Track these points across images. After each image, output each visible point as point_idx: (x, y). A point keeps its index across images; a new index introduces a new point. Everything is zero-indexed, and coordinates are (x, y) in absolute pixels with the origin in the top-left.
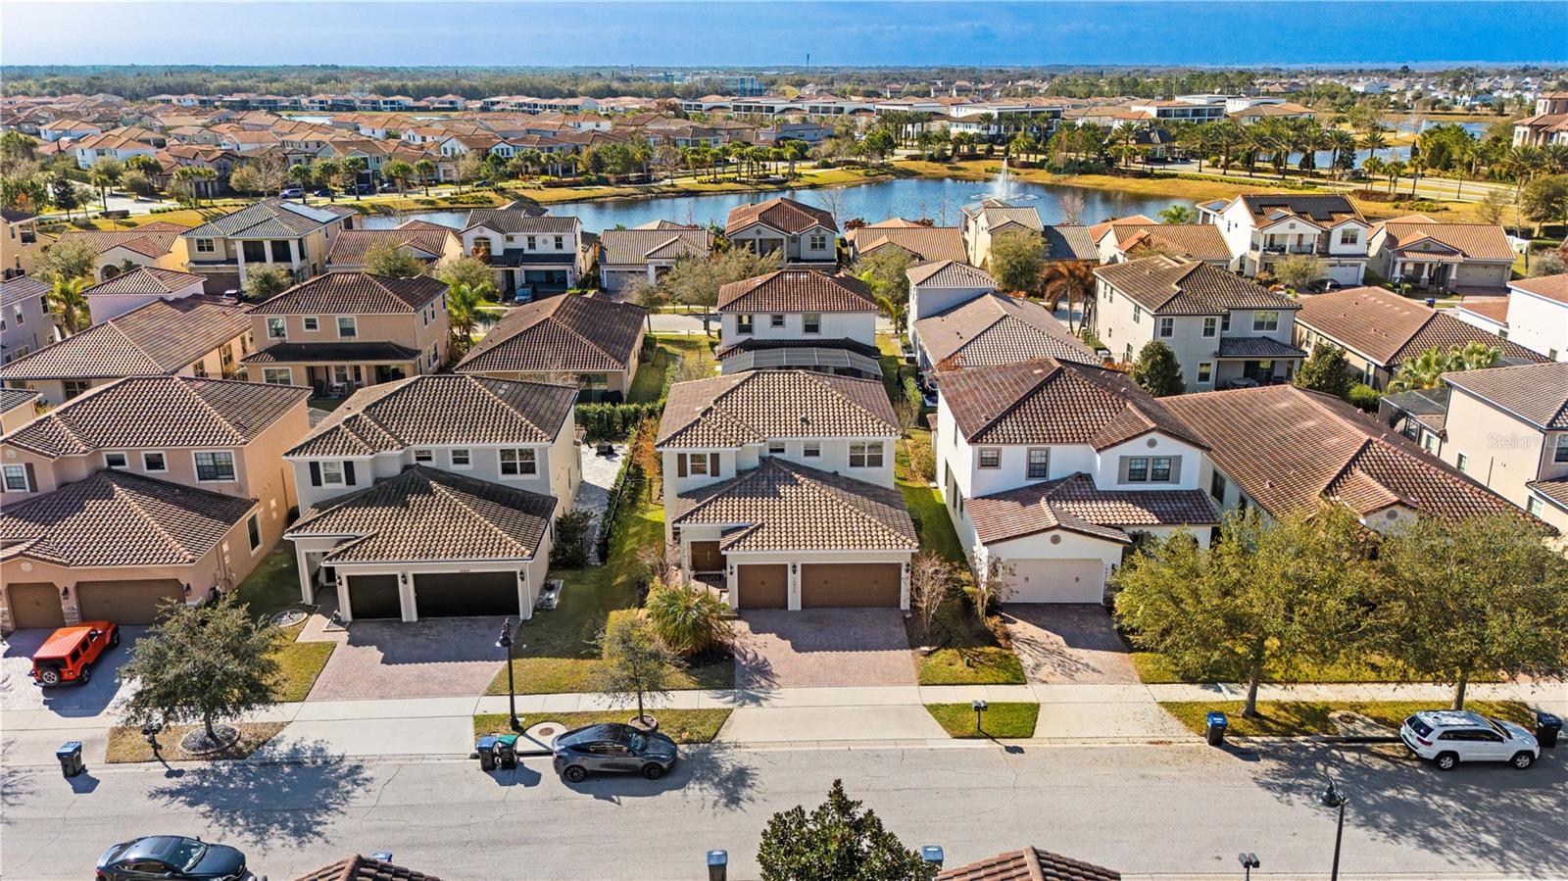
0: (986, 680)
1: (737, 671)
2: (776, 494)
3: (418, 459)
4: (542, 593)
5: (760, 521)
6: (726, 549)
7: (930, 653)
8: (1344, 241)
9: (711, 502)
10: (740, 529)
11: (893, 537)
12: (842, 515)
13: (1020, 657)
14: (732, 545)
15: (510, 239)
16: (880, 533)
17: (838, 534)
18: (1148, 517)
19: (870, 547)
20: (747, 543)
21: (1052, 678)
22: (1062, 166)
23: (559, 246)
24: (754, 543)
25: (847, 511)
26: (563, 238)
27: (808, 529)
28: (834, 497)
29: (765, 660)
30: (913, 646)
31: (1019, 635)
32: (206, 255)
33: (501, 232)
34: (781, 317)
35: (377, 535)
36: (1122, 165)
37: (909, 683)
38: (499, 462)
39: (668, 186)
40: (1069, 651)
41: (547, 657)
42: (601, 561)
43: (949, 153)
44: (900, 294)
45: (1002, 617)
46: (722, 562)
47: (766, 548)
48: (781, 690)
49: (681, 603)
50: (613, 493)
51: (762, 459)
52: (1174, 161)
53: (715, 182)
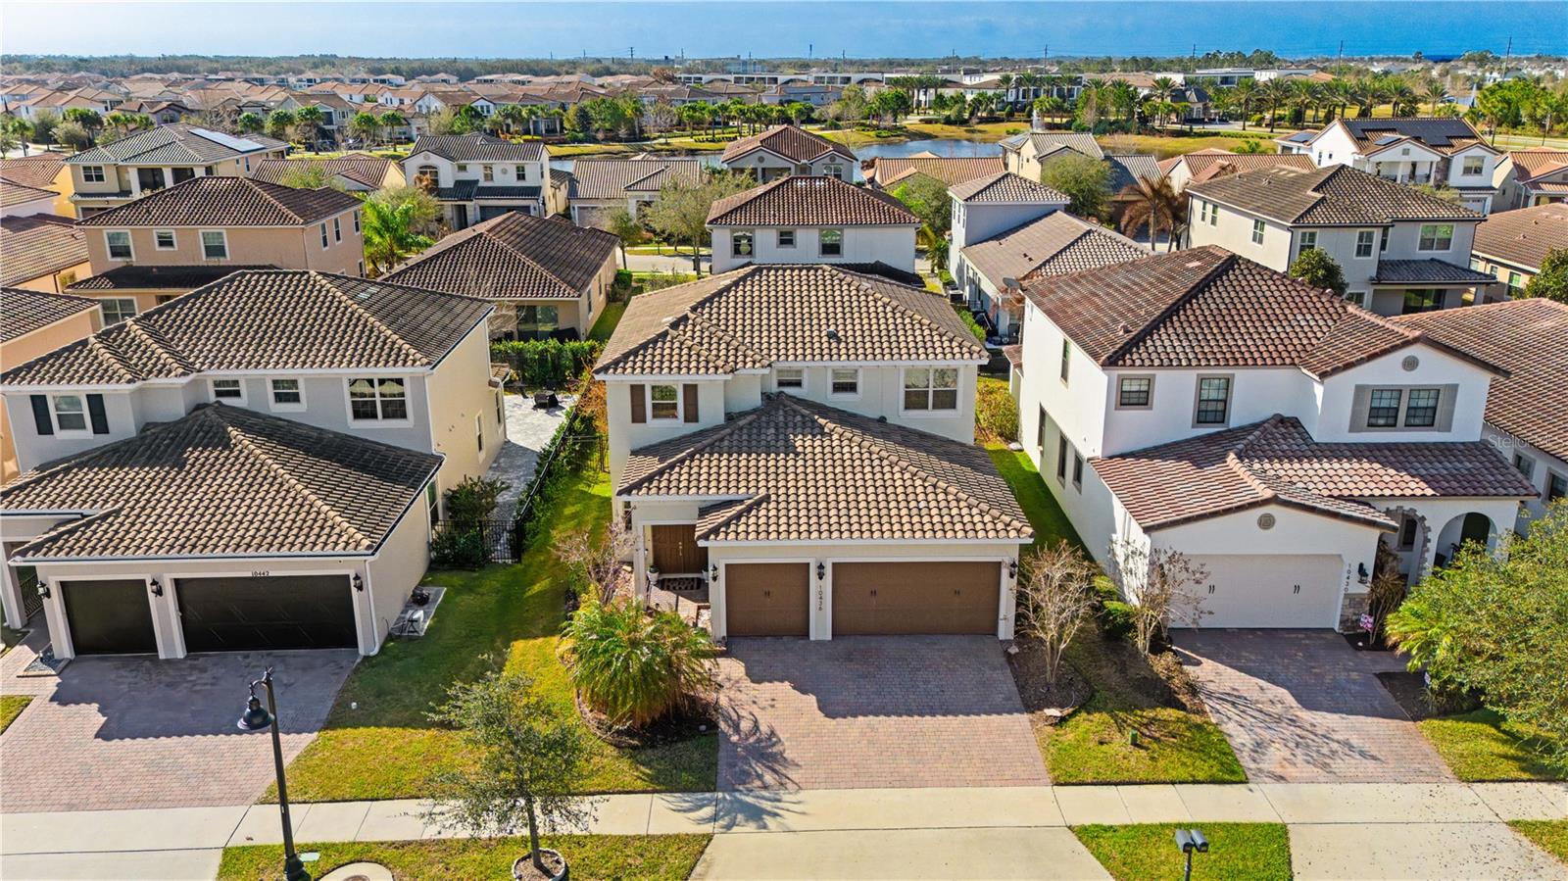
0: (1173, 774)
1: (721, 754)
2: (790, 448)
3: (219, 394)
4: (407, 607)
5: (763, 492)
6: (706, 537)
7: (1063, 720)
8: (1467, 171)
9: (682, 461)
10: (729, 504)
11: (987, 518)
12: (899, 483)
13: (1223, 728)
14: (716, 531)
15: (463, 168)
16: (965, 511)
17: (894, 512)
18: (1413, 485)
19: (950, 534)
20: (742, 528)
21: (1290, 771)
22: (1092, 126)
23: (521, 177)
24: (752, 528)
25: (907, 476)
26: (526, 167)
27: (842, 505)
28: (884, 454)
29: (773, 733)
30: (1030, 707)
31: (1211, 687)
32: (94, 186)
33: (452, 159)
34: (790, 233)
35: (117, 513)
36: (1157, 124)
37: (1031, 781)
38: (348, 400)
39: (661, 144)
40: (1306, 716)
41: (390, 725)
42: (513, 557)
43: (966, 116)
44: (938, 223)
45: (1176, 653)
46: (701, 560)
47: (773, 535)
48: (802, 795)
49: (622, 634)
50: (544, 455)
51: (767, 397)
52: (1212, 121)
53: (713, 141)
